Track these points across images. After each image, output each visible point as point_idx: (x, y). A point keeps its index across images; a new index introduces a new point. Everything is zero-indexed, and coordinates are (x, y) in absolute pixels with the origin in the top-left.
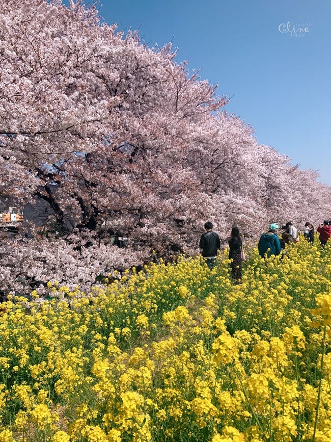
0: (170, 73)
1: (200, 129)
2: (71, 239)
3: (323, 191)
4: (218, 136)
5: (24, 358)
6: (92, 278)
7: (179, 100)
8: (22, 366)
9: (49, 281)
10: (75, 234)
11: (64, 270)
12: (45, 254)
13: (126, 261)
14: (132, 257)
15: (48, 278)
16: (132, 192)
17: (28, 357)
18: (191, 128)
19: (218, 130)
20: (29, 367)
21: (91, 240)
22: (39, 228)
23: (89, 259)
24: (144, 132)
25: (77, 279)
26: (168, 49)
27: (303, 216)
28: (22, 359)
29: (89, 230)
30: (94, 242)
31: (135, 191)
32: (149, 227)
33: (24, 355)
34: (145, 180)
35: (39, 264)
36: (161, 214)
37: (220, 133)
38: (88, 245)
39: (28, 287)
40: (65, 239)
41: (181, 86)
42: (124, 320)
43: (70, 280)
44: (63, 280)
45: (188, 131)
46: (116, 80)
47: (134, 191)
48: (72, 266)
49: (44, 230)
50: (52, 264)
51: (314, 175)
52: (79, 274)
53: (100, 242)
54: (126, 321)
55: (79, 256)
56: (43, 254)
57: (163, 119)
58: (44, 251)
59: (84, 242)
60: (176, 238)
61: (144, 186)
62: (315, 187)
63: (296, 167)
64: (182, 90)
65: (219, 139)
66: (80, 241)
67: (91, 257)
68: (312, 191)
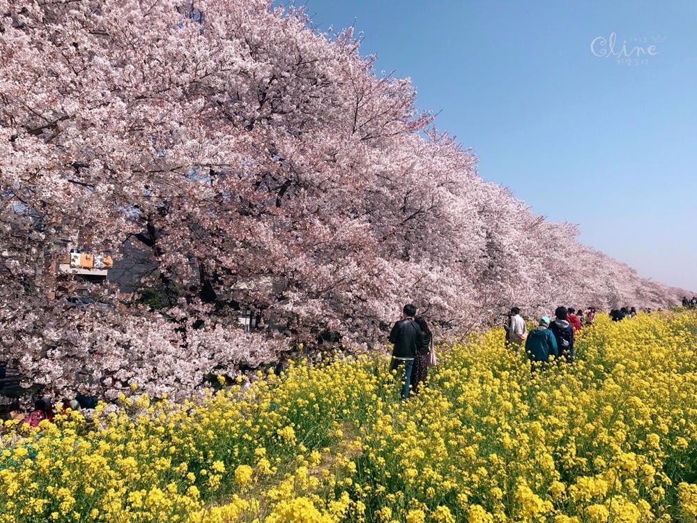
0: (348, 74)
1: (386, 160)
2: (172, 314)
3: (583, 257)
4: (412, 172)
5: (68, 501)
6: (195, 379)
7: (359, 113)
8: (64, 513)
9: (129, 378)
10: (179, 308)
11: (154, 363)
12: (128, 336)
13: (252, 354)
14: (262, 348)
15: (129, 374)
16: (272, 250)
17: (74, 501)
18: (374, 157)
19: (413, 164)
20: (74, 514)
21: (203, 318)
22: (125, 294)
23: (194, 349)
24: (300, 160)
25: (171, 379)
26: (347, 36)
27: (542, 298)
28: (65, 503)
29: (201, 303)
30: (208, 321)
31: (277, 249)
32: (296, 304)
33: (69, 497)
34: (295, 233)
35: (117, 352)
36: (315, 285)
37: (416, 168)
38: (198, 325)
39: (96, 386)
40: (163, 314)
41: (363, 93)
42: (229, 451)
43: (161, 380)
44: (151, 380)
45: (368, 162)
46: (265, 80)
47: (275, 249)
48: (169, 358)
49: (133, 298)
50: (138, 352)
51: (572, 232)
52: (176, 372)
53: (216, 323)
54: (232, 451)
55: (181, 342)
56: (127, 336)
57: (330, 142)
58: (129, 331)
59: (191, 320)
60: (334, 323)
61: (293, 242)
62: (571, 250)
63: (541, 220)
64: (364, 99)
65: (414, 177)
66: (186, 319)
67: (199, 345)
68: (566, 257)
